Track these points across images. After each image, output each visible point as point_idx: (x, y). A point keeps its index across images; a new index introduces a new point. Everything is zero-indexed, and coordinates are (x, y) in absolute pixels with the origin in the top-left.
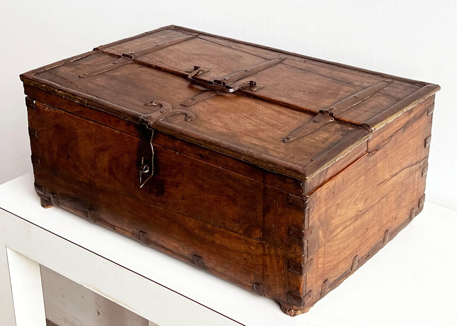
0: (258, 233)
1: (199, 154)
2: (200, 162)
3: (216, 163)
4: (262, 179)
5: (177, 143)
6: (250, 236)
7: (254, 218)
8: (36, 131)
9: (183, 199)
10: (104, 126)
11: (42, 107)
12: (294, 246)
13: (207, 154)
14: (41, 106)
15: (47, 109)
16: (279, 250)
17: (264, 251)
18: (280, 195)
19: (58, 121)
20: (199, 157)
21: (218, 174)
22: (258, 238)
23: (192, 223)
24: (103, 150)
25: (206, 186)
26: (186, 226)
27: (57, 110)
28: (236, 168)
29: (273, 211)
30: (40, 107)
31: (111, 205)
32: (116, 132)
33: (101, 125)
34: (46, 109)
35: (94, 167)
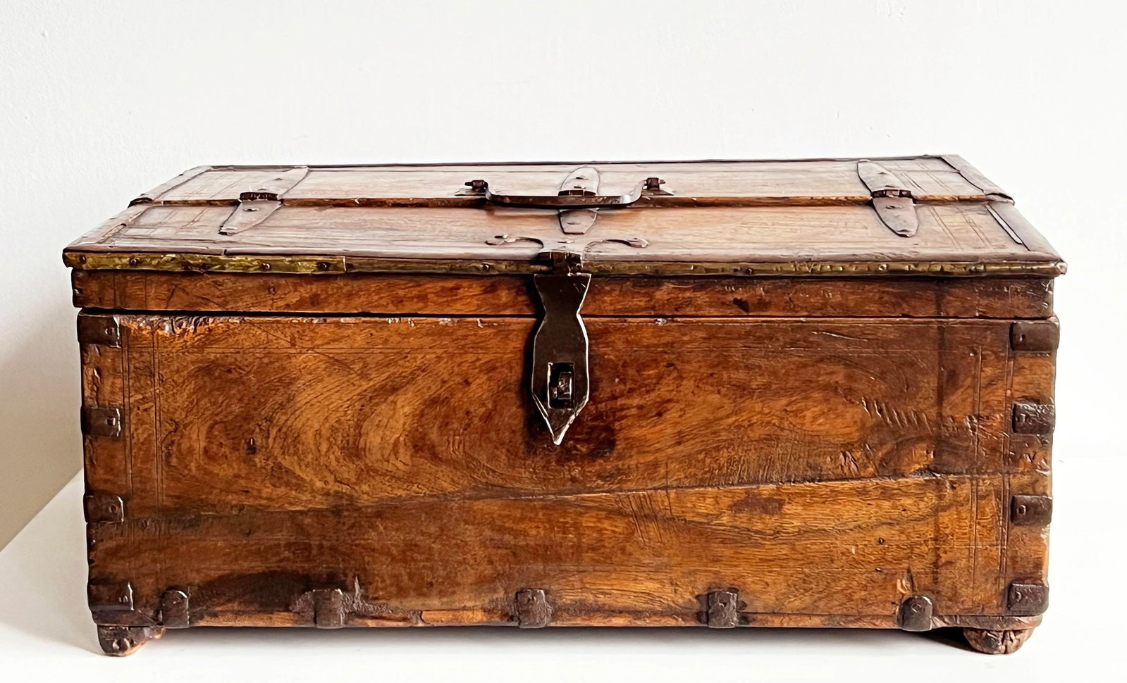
0: (922, 455)
1: (736, 301)
2: (737, 322)
3: (790, 307)
4: (932, 310)
5: (663, 293)
6: (897, 474)
7: (909, 421)
8: (117, 410)
9: (679, 443)
10: (397, 320)
11: (149, 327)
12: (1031, 451)
13: (761, 296)
14: (141, 325)
15: (167, 328)
16: (983, 480)
17: (940, 497)
18: (988, 332)
19: (213, 353)
20: (735, 310)
21: (798, 336)
22: (920, 470)
23: (708, 501)
24: (394, 390)
25: (759, 381)
26: (689, 517)
27: (211, 320)
28: (852, 304)
29: (969, 381)
30: (139, 327)
31: (416, 545)
32: (441, 323)
33: (387, 319)
34: (163, 329)
35: (354, 451)
